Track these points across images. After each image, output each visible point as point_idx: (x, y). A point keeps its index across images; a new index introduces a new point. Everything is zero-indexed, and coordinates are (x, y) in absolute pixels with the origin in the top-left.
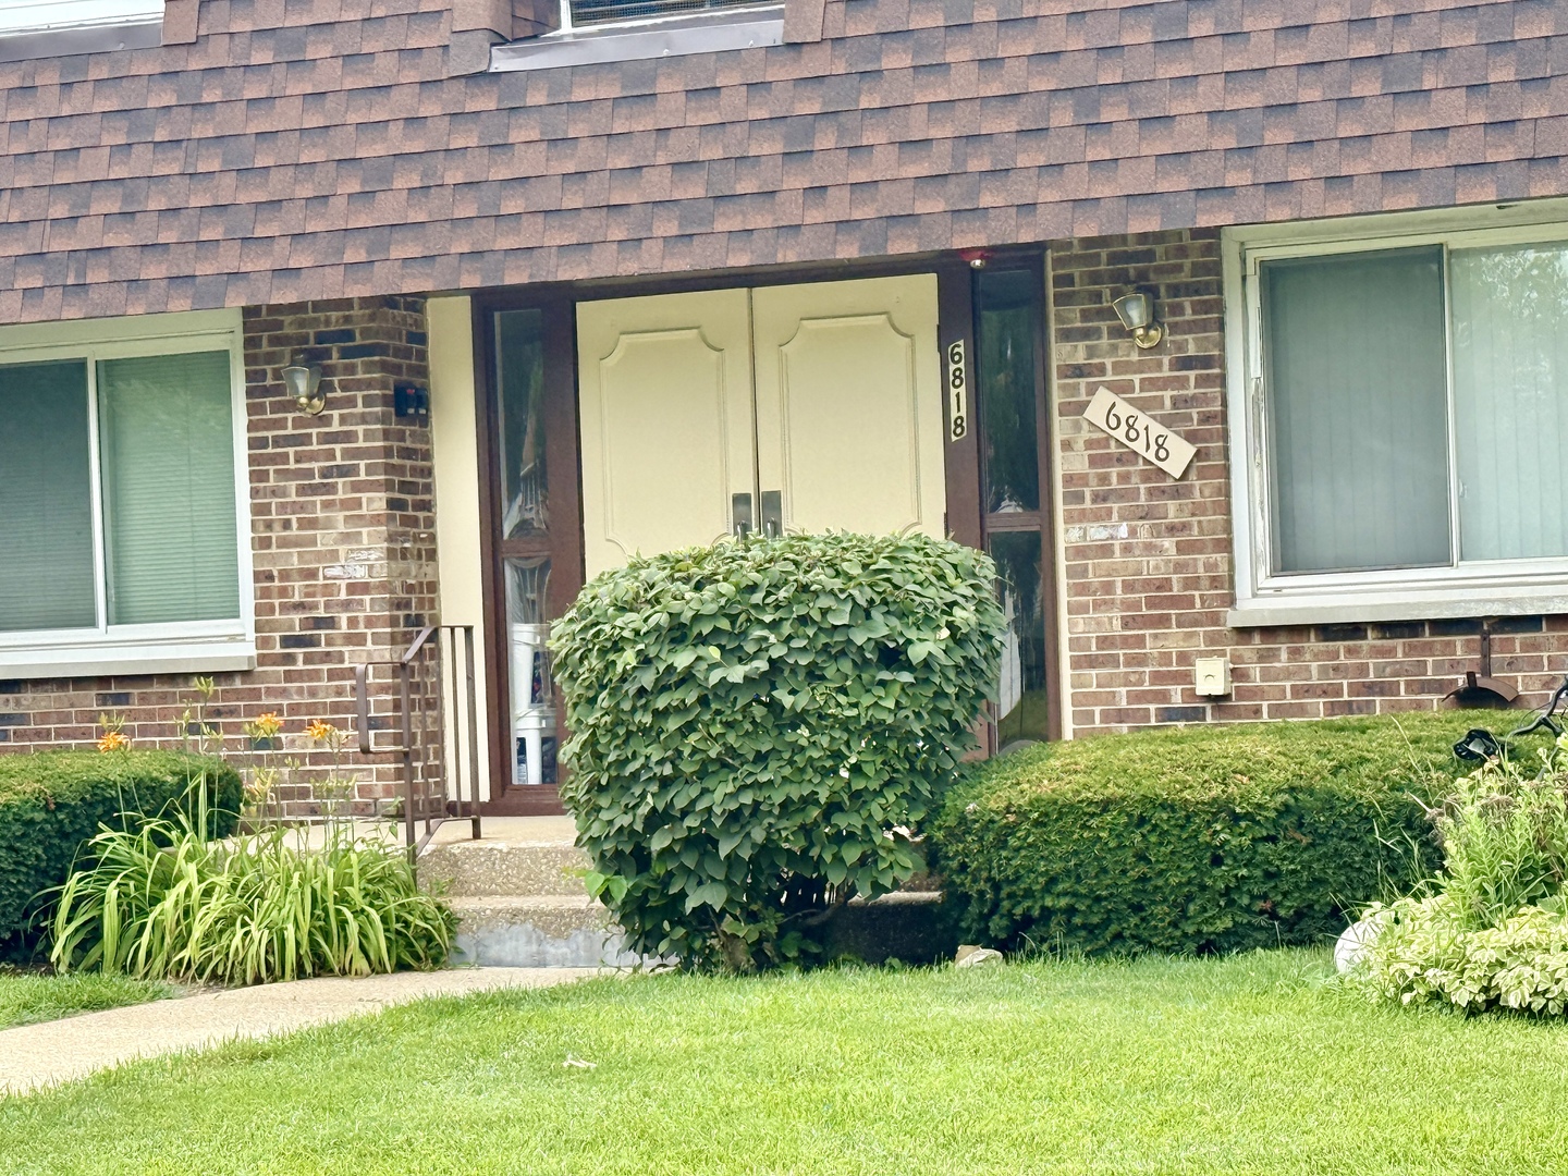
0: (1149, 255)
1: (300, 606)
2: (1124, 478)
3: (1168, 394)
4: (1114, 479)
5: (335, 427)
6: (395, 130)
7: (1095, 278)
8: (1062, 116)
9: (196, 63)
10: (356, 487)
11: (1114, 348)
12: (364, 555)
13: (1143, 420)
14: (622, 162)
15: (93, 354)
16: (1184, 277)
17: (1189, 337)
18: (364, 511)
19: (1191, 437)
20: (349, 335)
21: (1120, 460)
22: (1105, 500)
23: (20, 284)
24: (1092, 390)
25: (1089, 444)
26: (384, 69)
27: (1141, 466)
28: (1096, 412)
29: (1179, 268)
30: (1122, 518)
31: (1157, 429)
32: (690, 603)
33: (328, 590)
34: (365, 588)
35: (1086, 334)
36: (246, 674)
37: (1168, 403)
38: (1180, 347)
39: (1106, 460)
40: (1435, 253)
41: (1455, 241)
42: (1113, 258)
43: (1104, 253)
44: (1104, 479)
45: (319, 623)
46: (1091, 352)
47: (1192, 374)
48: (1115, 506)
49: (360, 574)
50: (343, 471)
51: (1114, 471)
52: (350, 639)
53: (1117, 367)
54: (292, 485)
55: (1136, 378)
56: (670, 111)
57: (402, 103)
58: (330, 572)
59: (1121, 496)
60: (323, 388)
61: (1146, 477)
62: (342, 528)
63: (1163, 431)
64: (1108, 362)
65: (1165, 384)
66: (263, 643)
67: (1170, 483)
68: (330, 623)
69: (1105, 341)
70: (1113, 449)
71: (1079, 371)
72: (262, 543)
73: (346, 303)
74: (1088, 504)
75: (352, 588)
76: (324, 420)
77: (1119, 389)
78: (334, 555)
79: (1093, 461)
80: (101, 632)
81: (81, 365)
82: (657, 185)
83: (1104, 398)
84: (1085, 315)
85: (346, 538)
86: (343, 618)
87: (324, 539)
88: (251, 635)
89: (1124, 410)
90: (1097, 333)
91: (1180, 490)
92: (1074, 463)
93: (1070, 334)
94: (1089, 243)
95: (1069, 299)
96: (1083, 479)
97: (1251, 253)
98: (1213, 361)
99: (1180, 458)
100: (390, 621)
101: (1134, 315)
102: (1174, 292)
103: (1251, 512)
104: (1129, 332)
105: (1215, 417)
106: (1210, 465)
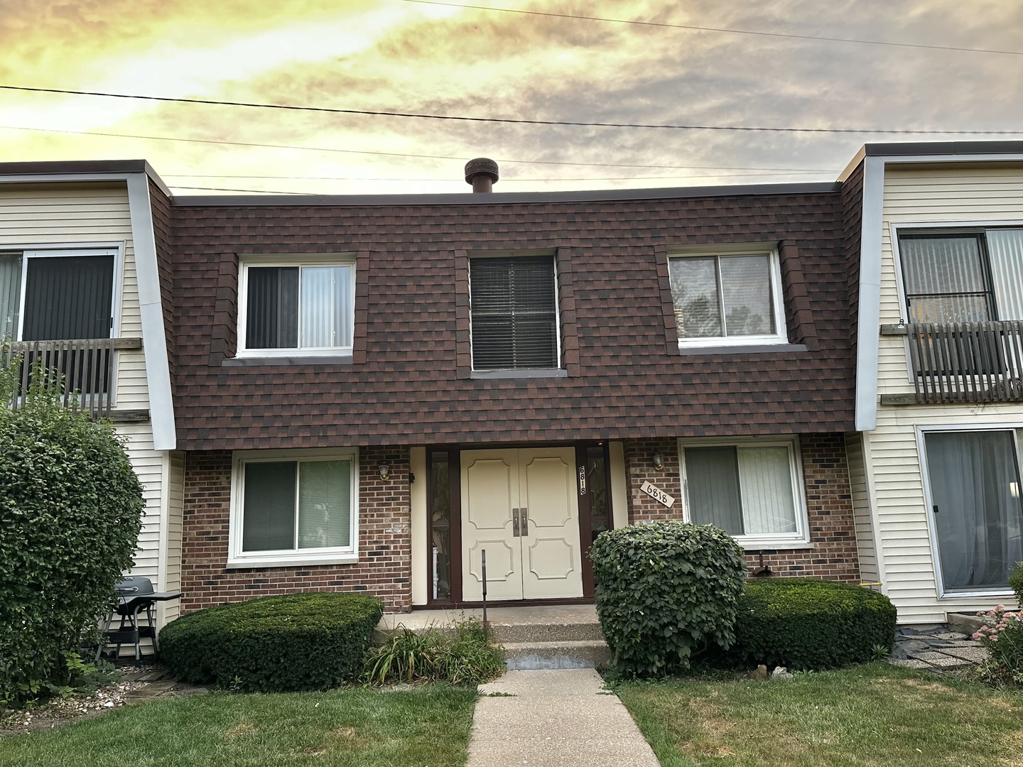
0: (658, 444)
1: (376, 542)
2: (652, 507)
3: (665, 484)
4: (649, 507)
5: (392, 485)
6: (440, 393)
7: (642, 450)
10: (398, 504)
11: (648, 470)
12: (401, 526)
13: (658, 491)
14: (518, 407)
15: (299, 460)
16: (668, 451)
17: (670, 468)
18: (401, 512)
19: (672, 495)
20: (398, 457)
21: (651, 502)
22: (646, 513)
24: (642, 481)
25: (641, 497)
27: (657, 503)
28: (644, 488)
29: (666, 448)
30: (652, 519)
31: (663, 493)
33: (386, 537)
34: (400, 536)
35: (639, 465)
36: (354, 565)
37: (665, 486)
38: (668, 470)
39: (647, 502)
40: (735, 448)
41: (739, 445)
42: (647, 444)
43: (644, 443)
44: (646, 507)
45: (383, 548)
46: (641, 470)
47: (672, 478)
48: (650, 515)
49: (399, 532)
50: (393, 499)
51: (649, 505)
52: (394, 553)
53: (649, 475)
54: (375, 503)
55: (655, 478)
56: (533, 393)
58: (387, 531)
59: (651, 512)
60: (390, 472)
61: (659, 507)
62: (393, 517)
63: (665, 494)
64: (646, 474)
65: (664, 480)
66: (361, 554)
67: (666, 509)
68: (388, 548)
69: (645, 468)
70: (648, 499)
71: (638, 476)
72: (362, 522)
73: (397, 446)
74: (641, 514)
75: (395, 536)
76: (388, 483)
77: (651, 481)
78: (390, 526)
79: (643, 502)
80: (297, 551)
81: (295, 463)
83: (646, 484)
84: (639, 460)
85: (394, 520)
86: (392, 546)
87: (386, 521)
88: (357, 551)
89: (653, 487)
90: (643, 465)
91: (669, 511)
92: (637, 502)
93: (634, 465)
94: (639, 439)
95: (634, 455)
96: (640, 507)
97: (682, 445)
98: (678, 475)
99: (670, 501)
100: (410, 547)
101: (658, 461)
102: (666, 454)
103: (686, 519)
104: (654, 465)
105: (679, 490)
106: (678, 504)
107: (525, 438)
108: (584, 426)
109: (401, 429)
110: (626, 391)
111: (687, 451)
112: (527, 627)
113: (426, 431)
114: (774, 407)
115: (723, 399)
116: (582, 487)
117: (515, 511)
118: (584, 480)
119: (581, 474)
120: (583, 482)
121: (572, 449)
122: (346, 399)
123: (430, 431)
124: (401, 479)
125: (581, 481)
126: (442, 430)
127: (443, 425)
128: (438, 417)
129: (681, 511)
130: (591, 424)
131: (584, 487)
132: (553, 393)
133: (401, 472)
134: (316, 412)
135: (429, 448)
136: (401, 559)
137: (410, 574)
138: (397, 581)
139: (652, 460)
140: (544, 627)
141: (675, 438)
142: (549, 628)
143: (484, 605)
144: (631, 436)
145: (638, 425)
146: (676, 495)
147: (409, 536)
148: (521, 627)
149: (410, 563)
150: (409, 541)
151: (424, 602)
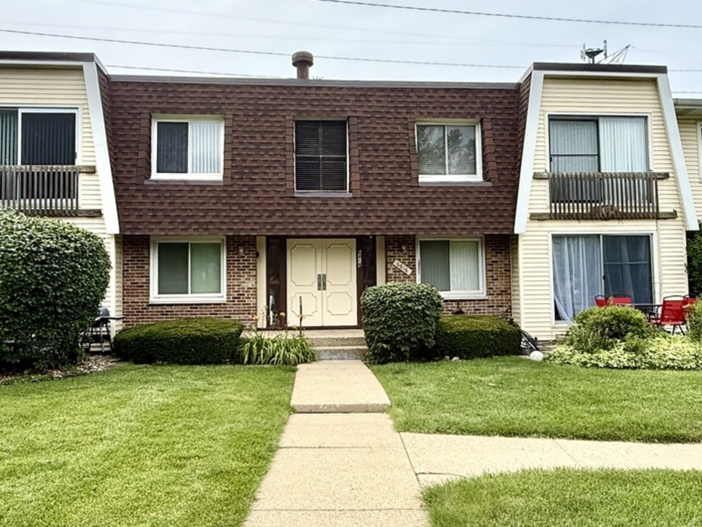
0: (404, 239)
1: (236, 291)
2: (399, 275)
3: (407, 261)
5: (246, 258)
6: (276, 205)
7: (395, 241)
8: (405, 214)
9: (230, 189)
10: (250, 270)
11: (398, 253)
12: (251, 283)
13: (403, 265)
14: (322, 215)
15: (190, 242)
17: (411, 252)
18: (251, 274)
19: (411, 268)
20: (250, 242)
21: (398, 272)
22: (395, 278)
23: (193, 227)
24: (394, 260)
25: (393, 269)
26: (272, 194)
27: (402, 273)
28: (395, 264)
29: (409, 241)
30: (399, 281)
31: (405, 267)
32: (409, 294)
33: (243, 288)
34: (251, 288)
36: (224, 304)
37: (407, 263)
38: (409, 254)
39: (396, 272)
40: (448, 241)
41: (451, 240)
42: (398, 239)
45: (241, 295)
46: (394, 254)
47: (411, 258)
49: (250, 286)
50: (247, 267)
51: (397, 274)
52: (247, 298)
53: (398, 257)
54: (236, 269)
55: (402, 258)
56: (331, 207)
57: (277, 200)
58: (243, 285)
59: (398, 278)
60: (245, 251)
61: (403, 275)
62: (246, 277)
63: (407, 267)
64: (397, 255)
66: (228, 298)
67: (407, 276)
68: (244, 295)
69: (396, 252)
70: (397, 270)
71: (392, 257)
72: (228, 279)
73: (249, 236)
74: (393, 279)
75: (248, 288)
76: (244, 257)
77: (399, 260)
78: (244, 282)
79: (394, 272)
80: (190, 295)
81: (187, 244)
82: (330, 220)
83: (396, 261)
84: (393, 248)
85: (247, 279)
86: (246, 294)
87: (242, 279)
88: (225, 296)
89: (400, 263)
90: (394, 250)
91: (409, 277)
92: (390, 272)
93: (390, 251)
94: (394, 235)
95: (390, 245)
96: (392, 274)
97: (419, 239)
98: (415, 256)
99: (409, 272)
100: (256, 295)
101: (404, 248)
102: (409, 244)
103: (418, 281)
104: (402, 250)
105: (415, 265)
106: (414, 273)
107: (326, 233)
108: (361, 227)
109: (252, 226)
110: (387, 207)
111: (421, 242)
112: (324, 339)
113: (267, 227)
114: (470, 219)
115: (442, 213)
116: (359, 263)
117: (319, 275)
119: (359, 255)
120: (360, 259)
121: (354, 240)
122: (219, 206)
123: (270, 227)
124: (251, 255)
126: (277, 227)
127: (277, 224)
128: (274, 219)
129: (415, 277)
130: (366, 226)
131: (361, 263)
132: (343, 207)
133: (251, 251)
134: (202, 214)
135: (268, 238)
136: (251, 301)
137: (256, 310)
138: (249, 314)
139: (400, 247)
140: (334, 339)
141: (414, 235)
142: (337, 339)
143: (300, 329)
144: (388, 234)
145: (393, 227)
146: (413, 268)
147: (256, 288)
148: (321, 339)
149: (256, 304)
150: (256, 291)
151: (265, 326)
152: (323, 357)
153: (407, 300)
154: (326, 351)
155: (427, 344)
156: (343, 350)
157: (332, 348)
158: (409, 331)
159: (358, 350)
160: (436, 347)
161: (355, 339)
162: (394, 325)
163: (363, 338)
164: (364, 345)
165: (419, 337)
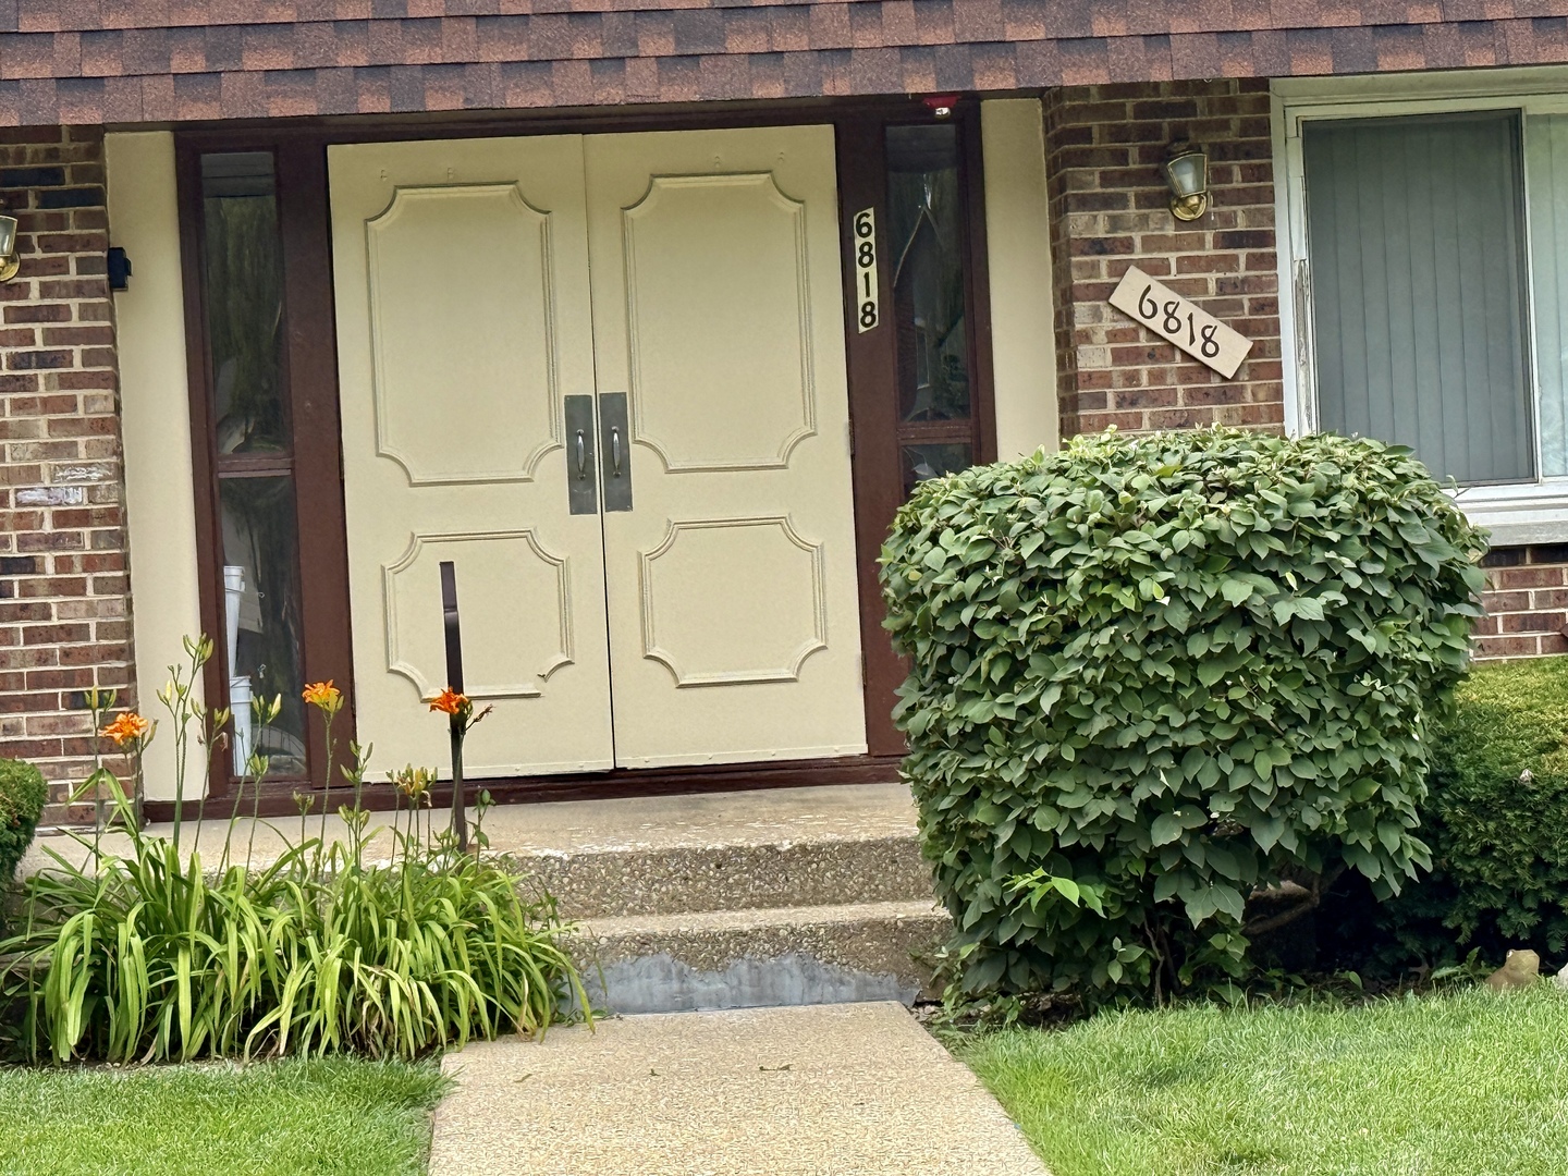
0: (1188, 109)
2: (1157, 377)
3: (1212, 278)
4: (1145, 379)
5: (34, 299)
7: (1119, 134)
10: (68, 381)
11: (1144, 220)
12: (82, 474)
13: (1185, 308)
16: (1230, 137)
17: (1239, 209)
18: (80, 414)
19: (1243, 328)
20: (55, 176)
21: (1152, 356)
22: (1133, 403)
24: (1119, 270)
25: (1113, 336)
27: (1178, 362)
28: (1126, 296)
29: (1225, 125)
31: (1203, 318)
33: (22, 520)
34: (83, 518)
35: (1106, 202)
37: (1212, 286)
38: (1229, 220)
39: (1135, 355)
40: (1514, 118)
42: (1140, 111)
43: (1130, 104)
44: (1132, 378)
45: (10, 565)
46: (1115, 223)
47: (1242, 254)
48: (1146, 412)
49: (77, 499)
51: (1144, 369)
52: (57, 587)
53: (1147, 246)
55: (1172, 257)
58: (27, 497)
59: (1153, 399)
60: (21, 243)
61: (1185, 376)
62: (45, 437)
63: (1213, 321)
64: (1137, 237)
65: (1210, 264)
67: (1216, 383)
68: (29, 565)
69: (1132, 211)
70: (1143, 341)
71: (1100, 247)
73: (53, 132)
74: (1111, 408)
75: (62, 518)
76: (19, 291)
77: (1155, 269)
78: (33, 474)
79: (1118, 356)
83: (1135, 280)
84: (1106, 179)
85: (51, 450)
86: (49, 559)
87: (16, 452)
89: (1161, 294)
90: (1121, 201)
91: (1228, 392)
92: (1094, 358)
93: (1085, 203)
94: (1109, 90)
95: (1084, 158)
96: (1105, 378)
97: (1289, 116)
98: (1267, 238)
99: (1231, 352)
100: (123, 562)
101: (1187, 179)
102: (1220, 152)
103: (1299, 419)
104: (1170, 198)
105: (1272, 305)
106: (1264, 363)
107: (612, 94)
108: (866, 37)
109: (67, 58)
111: (1317, 136)
112: (630, 860)
113: (179, 64)
116: (862, 299)
117: (577, 407)
118: (873, 270)
119: (859, 241)
120: (868, 277)
121: (822, 137)
123: (199, 64)
124: (73, 275)
125: (860, 271)
126: (252, 62)
127: (252, 39)
129: (1278, 393)
130: (900, 26)
131: (874, 298)
133: (71, 244)
135: (192, 142)
136: (87, 610)
137: (131, 674)
138: (77, 701)
139: (1160, 176)
140: (702, 857)
141: (1261, 83)
142: (721, 860)
143: (456, 794)
144: (1070, 79)
145: (1100, 28)
146: (1259, 325)
147: (117, 515)
149: (128, 630)
150: (122, 539)
151: (196, 788)
152: (632, 991)
153: (1217, 555)
154: (645, 941)
155: (1372, 872)
156: (773, 933)
157: (690, 923)
158: (1240, 781)
159: (880, 929)
160: (1439, 887)
161: (850, 850)
162: (1127, 739)
163: (911, 844)
164: (920, 894)
165: (1312, 820)
